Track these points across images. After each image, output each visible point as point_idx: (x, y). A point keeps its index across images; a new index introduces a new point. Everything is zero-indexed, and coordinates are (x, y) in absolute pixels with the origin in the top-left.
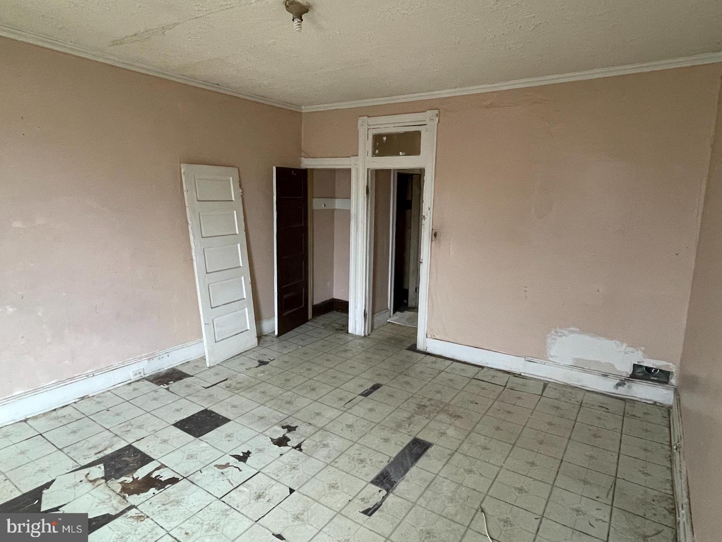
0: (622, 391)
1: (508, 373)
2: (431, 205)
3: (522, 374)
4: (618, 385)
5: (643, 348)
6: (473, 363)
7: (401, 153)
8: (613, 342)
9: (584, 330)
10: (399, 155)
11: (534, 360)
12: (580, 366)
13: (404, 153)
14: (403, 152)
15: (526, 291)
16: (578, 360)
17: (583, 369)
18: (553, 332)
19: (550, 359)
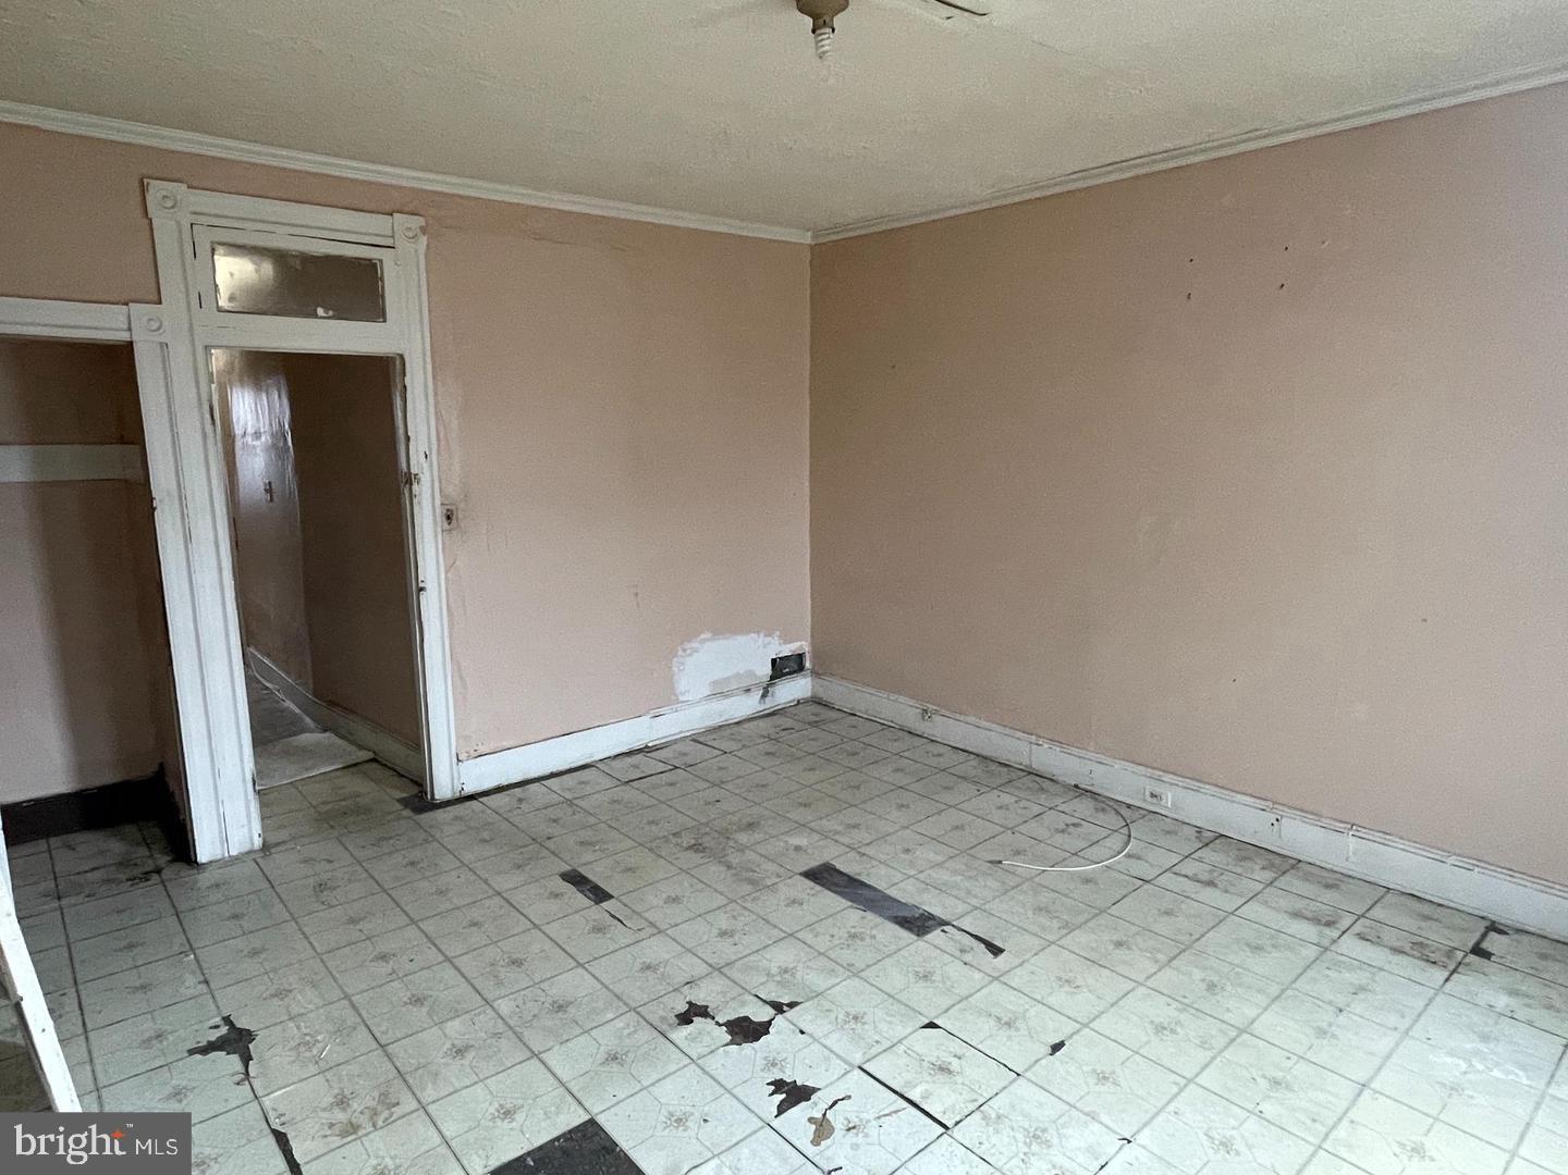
0: (769, 704)
1: (630, 753)
2: (430, 448)
3: (650, 745)
4: (764, 696)
5: (778, 633)
6: (568, 767)
7: (320, 311)
8: (749, 637)
9: (719, 631)
10: (315, 316)
11: (661, 711)
12: (720, 692)
13: (331, 313)
14: (326, 309)
15: (637, 594)
16: (715, 683)
17: (723, 695)
18: (680, 653)
19: (681, 698)
